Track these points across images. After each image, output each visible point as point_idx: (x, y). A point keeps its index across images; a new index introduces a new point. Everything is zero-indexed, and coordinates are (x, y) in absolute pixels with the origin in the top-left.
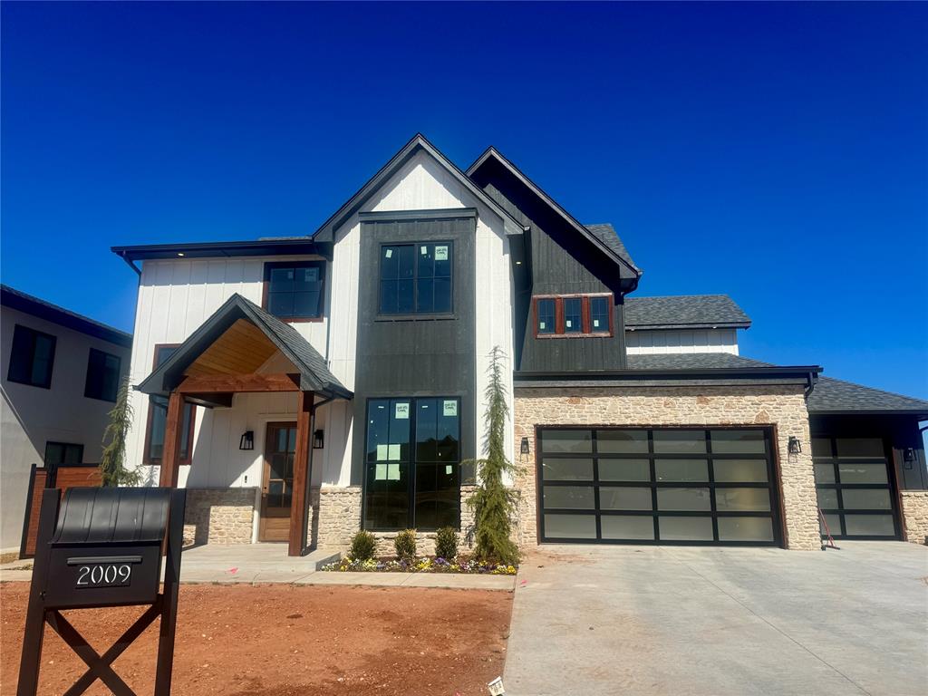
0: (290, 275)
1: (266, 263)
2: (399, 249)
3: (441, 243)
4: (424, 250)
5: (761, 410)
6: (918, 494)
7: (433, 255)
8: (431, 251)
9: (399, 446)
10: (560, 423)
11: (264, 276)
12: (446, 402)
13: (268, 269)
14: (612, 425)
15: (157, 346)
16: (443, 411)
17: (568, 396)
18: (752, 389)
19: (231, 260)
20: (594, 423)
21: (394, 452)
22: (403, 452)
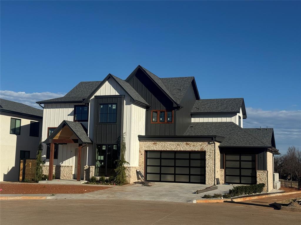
0: (81, 109)
1: (75, 105)
2: (104, 105)
3: (114, 104)
4: (110, 106)
5: (202, 147)
6: (261, 171)
7: (112, 108)
8: (112, 106)
9: (103, 156)
10: (151, 150)
11: (74, 109)
12: (114, 146)
13: (75, 107)
14: (164, 150)
15: (48, 128)
16: (113, 148)
17: (153, 142)
18: (200, 141)
19: (66, 104)
20: (159, 150)
21: (102, 158)
22: (104, 158)
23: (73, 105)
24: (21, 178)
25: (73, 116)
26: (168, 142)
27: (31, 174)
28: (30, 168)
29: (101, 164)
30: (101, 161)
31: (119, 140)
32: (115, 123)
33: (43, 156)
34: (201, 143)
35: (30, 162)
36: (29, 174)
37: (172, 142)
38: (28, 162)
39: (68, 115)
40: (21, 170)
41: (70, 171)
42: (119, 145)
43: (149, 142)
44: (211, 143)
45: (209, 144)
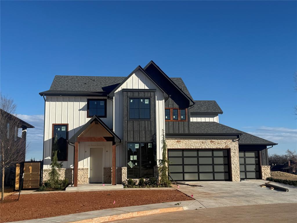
1: (88, 99)
2: (135, 100)
5: (226, 144)
7: (144, 102)
9: (136, 156)
10: (174, 148)
11: (87, 103)
12: (149, 144)
13: (88, 101)
14: (188, 148)
15: (53, 124)
16: (148, 146)
17: (177, 140)
18: (224, 139)
19: (77, 97)
20: (183, 148)
21: (135, 158)
22: (138, 158)
23: (86, 98)
24: (17, 186)
25: (86, 111)
26: (192, 140)
27: (31, 180)
28: (31, 173)
29: (135, 164)
30: (134, 162)
31: (154, 138)
32: (149, 119)
33: (47, 158)
34: (225, 141)
35: (31, 165)
36: (30, 180)
37: (196, 139)
38: (27, 165)
39: (80, 110)
40: (17, 176)
41: (86, 174)
42: (154, 143)
43: (172, 140)
44: (235, 140)
45: (233, 141)
